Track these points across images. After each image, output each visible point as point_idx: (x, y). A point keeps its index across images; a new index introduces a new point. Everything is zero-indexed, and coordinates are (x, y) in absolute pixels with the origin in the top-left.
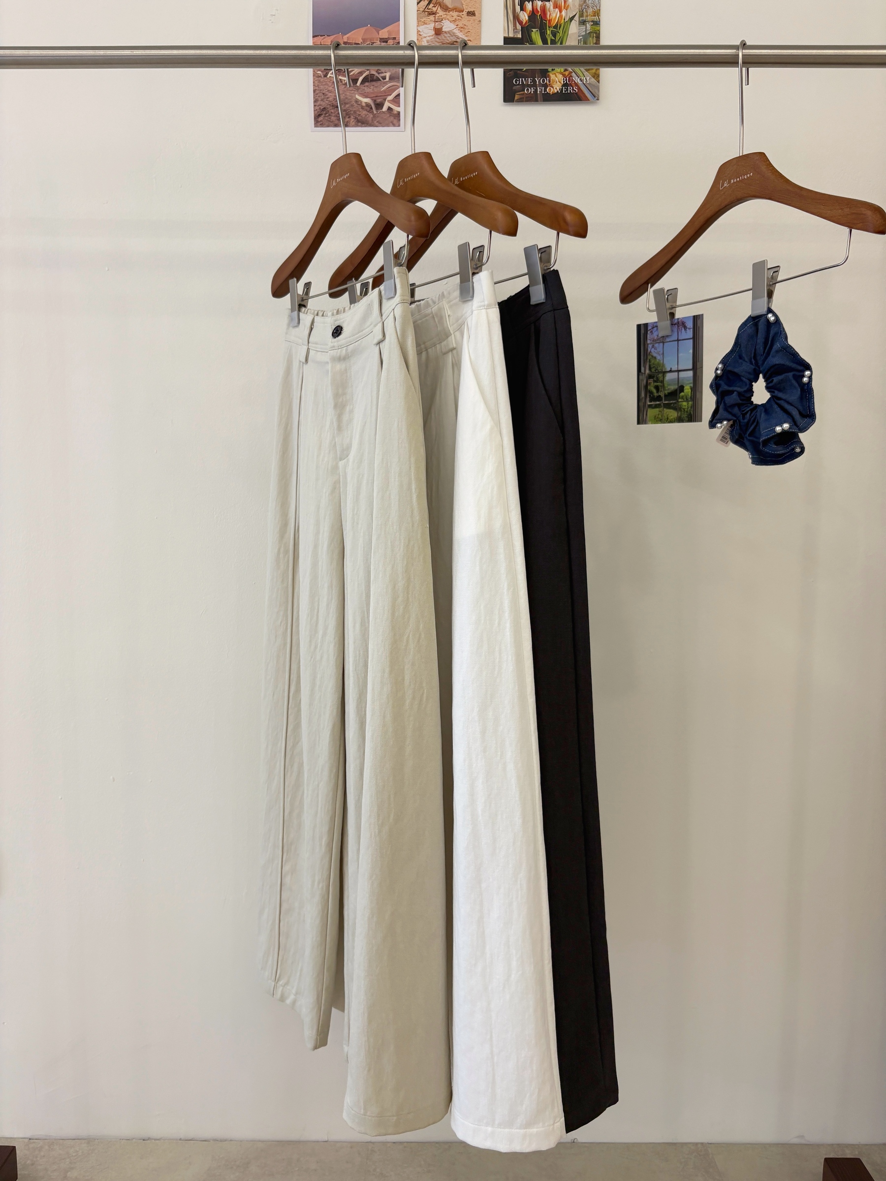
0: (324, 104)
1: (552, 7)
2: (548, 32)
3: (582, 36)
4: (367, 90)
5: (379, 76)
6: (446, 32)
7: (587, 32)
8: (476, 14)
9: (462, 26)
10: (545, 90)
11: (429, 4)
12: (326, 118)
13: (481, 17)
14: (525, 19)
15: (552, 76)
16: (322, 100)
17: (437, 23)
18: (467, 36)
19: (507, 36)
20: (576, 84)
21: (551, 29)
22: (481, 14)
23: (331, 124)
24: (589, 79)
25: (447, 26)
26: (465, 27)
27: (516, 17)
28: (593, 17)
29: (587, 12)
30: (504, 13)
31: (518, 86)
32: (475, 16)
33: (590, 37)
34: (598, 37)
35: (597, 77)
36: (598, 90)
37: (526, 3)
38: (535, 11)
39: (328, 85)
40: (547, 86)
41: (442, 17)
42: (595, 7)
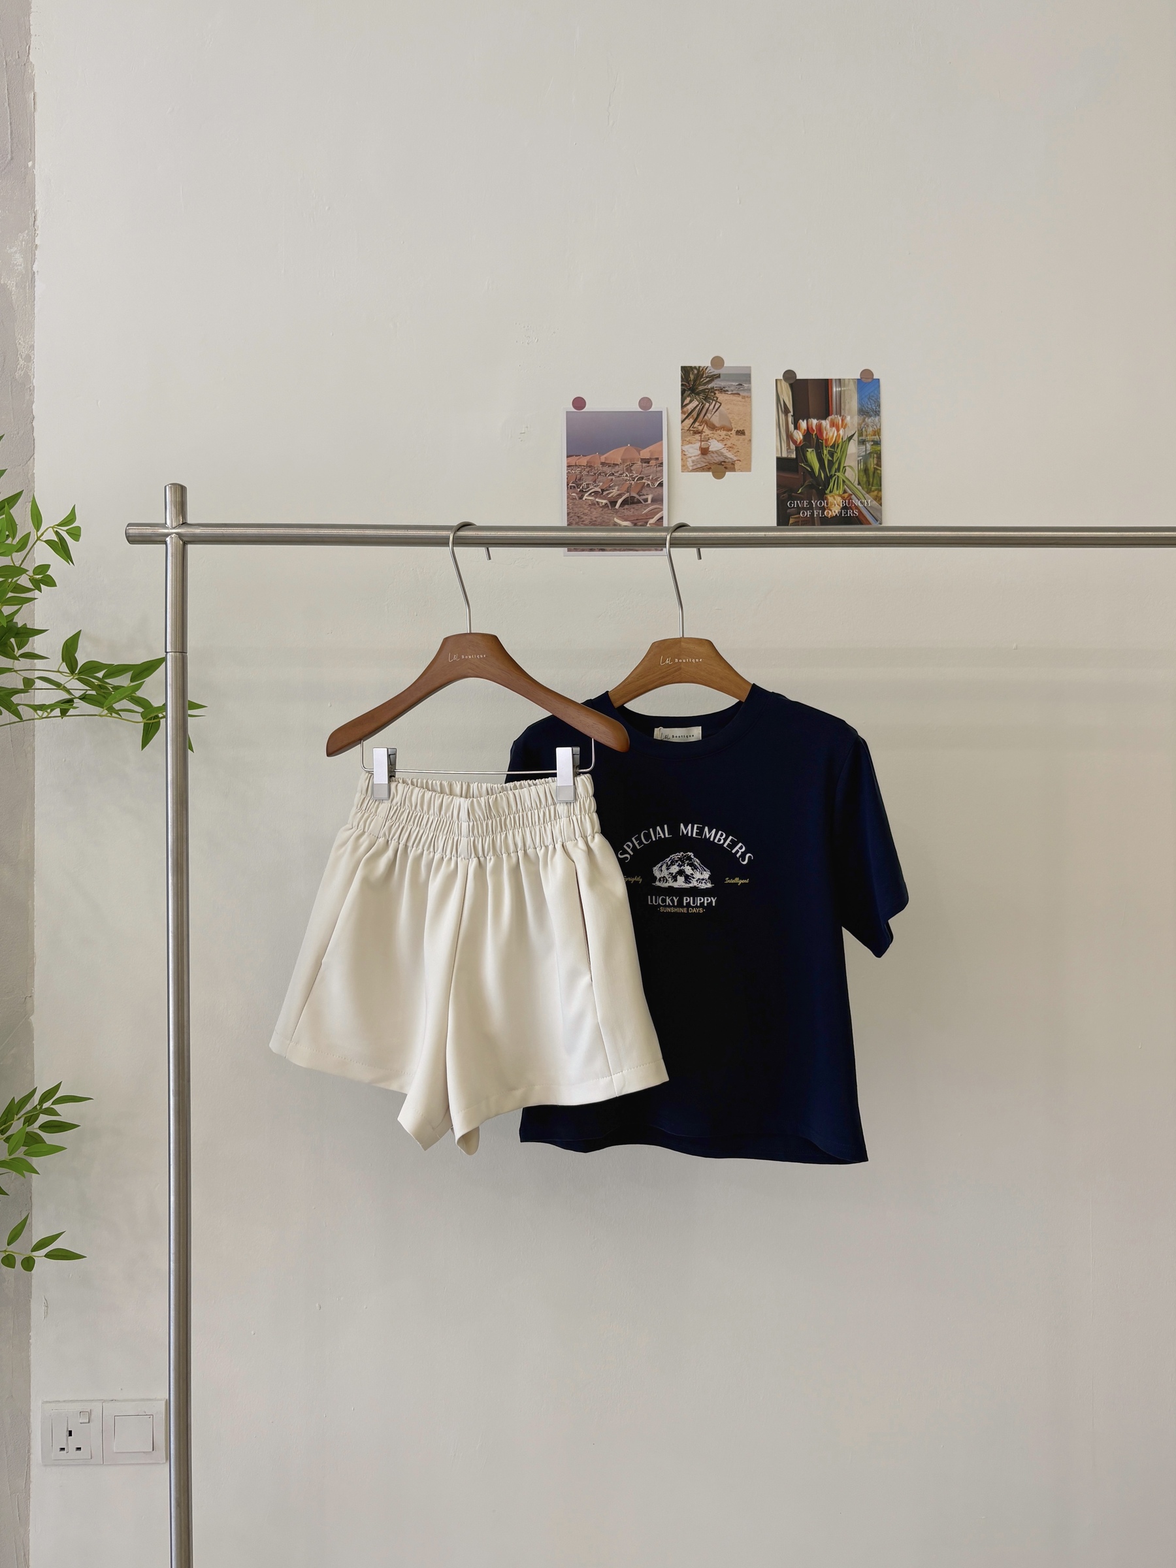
1: (828, 426)
2: (825, 452)
3: (862, 456)
4: (627, 513)
5: (641, 498)
6: (713, 452)
7: (868, 452)
8: (746, 433)
9: (731, 445)
10: (823, 513)
11: (694, 422)
13: (751, 436)
14: (800, 438)
15: (830, 499)
16: (577, 523)
17: (703, 443)
18: (736, 456)
19: (780, 456)
20: (857, 507)
21: (828, 449)
22: (751, 433)
24: (870, 501)
25: (715, 445)
26: (734, 446)
27: (790, 437)
28: (873, 437)
29: (866, 431)
30: (776, 433)
31: (793, 509)
32: (744, 435)
33: (871, 457)
34: (879, 458)
35: (879, 499)
36: (880, 511)
37: (801, 421)
38: (810, 429)
39: (583, 508)
40: (825, 510)
41: (709, 436)
42: (875, 426)
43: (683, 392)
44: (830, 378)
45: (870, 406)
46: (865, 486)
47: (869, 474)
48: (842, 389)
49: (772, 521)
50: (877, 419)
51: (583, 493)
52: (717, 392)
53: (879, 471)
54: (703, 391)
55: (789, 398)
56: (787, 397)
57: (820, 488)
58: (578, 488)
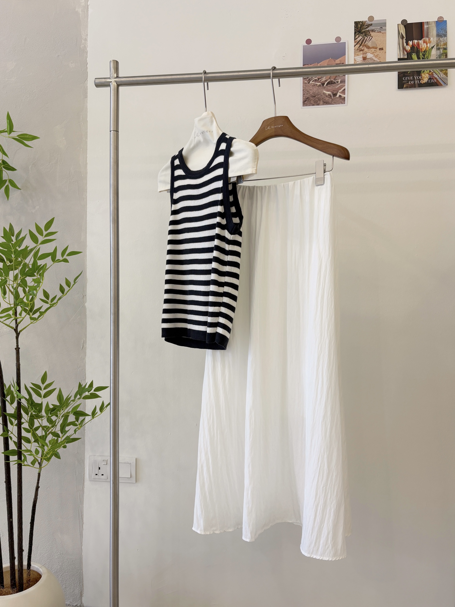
0: (308, 96)
1: (422, 43)
2: (421, 54)
3: (438, 55)
4: (329, 88)
5: (335, 81)
6: (368, 59)
7: (441, 53)
9: (376, 55)
10: (420, 82)
11: (360, 46)
12: (309, 102)
13: (386, 50)
14: (409, 49)
15: (423, 75)
16: (307, 94)
17: (364, 55)
18: (379, 60)
19: (399, 57)
20: (436, 78)
23: (310, 104)
24: (442, 75)
25: (369, 56)
26: (378, 55)
27: (404, 49)
28: (444, 46)
29: (440, 44)
30: (398, 47)
31: (405, 81)
32: (383, 50)
35: (446, 74)
36: (447, 80)
37: (409, 41)
38: (414, 45)
39: (310, 87)
40: (421, 80)
41: (367, 52)
42: (444, 42)
43: (355, 33)
44: (423, 22)
45: (442, 33)
48: (429, 26)
49: (396, 87)
50: (446, 37)
51: (310, 81)
52: (370, 32)
54: (364, 32)
55: (404, 32)
56: (403, 31)
58: (308, 79)
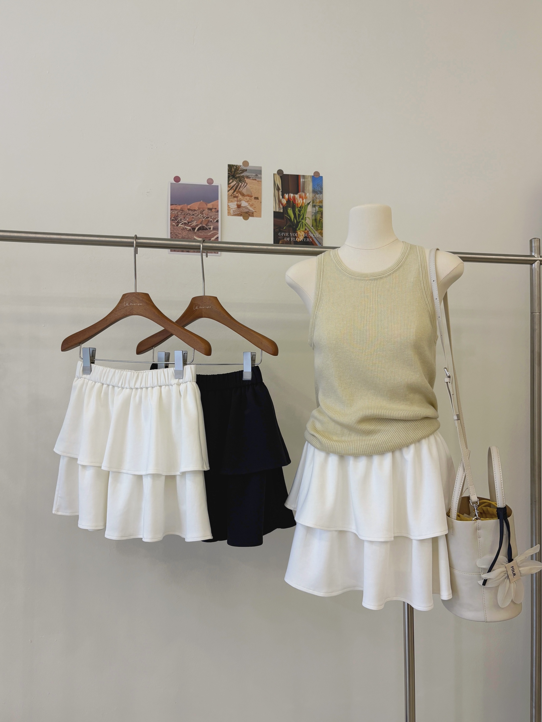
1: (298, 198)
2: (297, 210)
3: (314, 213)
4: (200, 234)
5: (207, 227)
6: (243, 207)
7: (317, 211)
9: (252, 204)
10: (295, 239)
11: (234, 192)
13: (261, 200)
14: (285, 202)
15: (299, 233)
17: (238, 202)
18: (254, 210)
19: (275, 211)
20: (311, 237)
22: (261, 199)
23: (179, 251)
24: (317, 235)
25: (244, 204)
27: (280, 201)
28: (319, 204)
29: (316, 201)
30: (274, 199)
31: (281, 236)
32: (258, 199)
33: (318, 213)
34: (322, 214)
35: (321, 234)
36: (322, 240)
37: (285, 194)
38: (290, 199)
39: (178, 230)
40: (296, 237)
41: (241, 199)
42: (320, 199)
43: (229, 177)
44: (300, 174)
45: (318, 189)
46: (315, 227)
47: (317, 222)
48: (305, 180)
49: (272, 242)
50: (321, 195)
51: (178, 223)
52: (245, 178)
53: (321, 221)
54: (239, 177)
56: (279, 182)
57: (294, 227)
58: (176, 221)
